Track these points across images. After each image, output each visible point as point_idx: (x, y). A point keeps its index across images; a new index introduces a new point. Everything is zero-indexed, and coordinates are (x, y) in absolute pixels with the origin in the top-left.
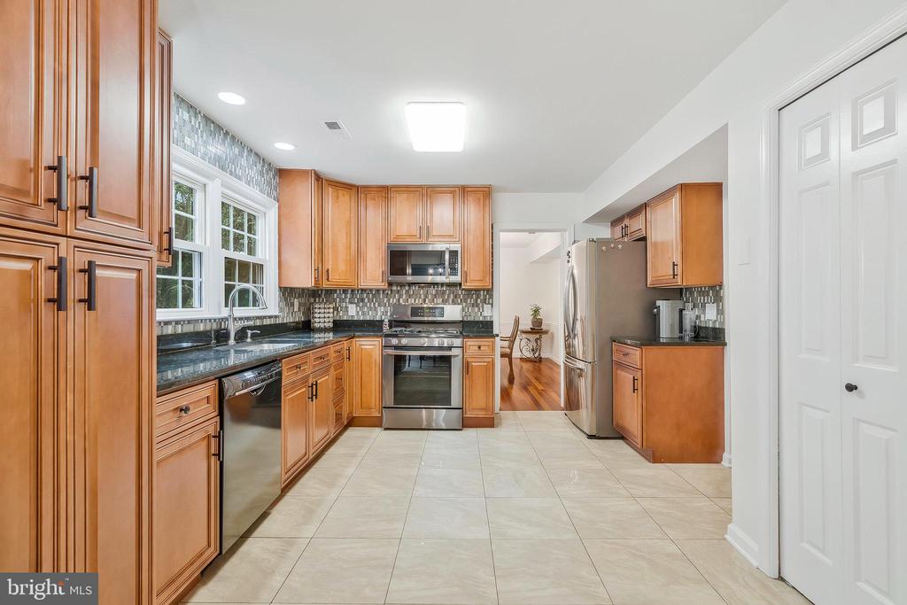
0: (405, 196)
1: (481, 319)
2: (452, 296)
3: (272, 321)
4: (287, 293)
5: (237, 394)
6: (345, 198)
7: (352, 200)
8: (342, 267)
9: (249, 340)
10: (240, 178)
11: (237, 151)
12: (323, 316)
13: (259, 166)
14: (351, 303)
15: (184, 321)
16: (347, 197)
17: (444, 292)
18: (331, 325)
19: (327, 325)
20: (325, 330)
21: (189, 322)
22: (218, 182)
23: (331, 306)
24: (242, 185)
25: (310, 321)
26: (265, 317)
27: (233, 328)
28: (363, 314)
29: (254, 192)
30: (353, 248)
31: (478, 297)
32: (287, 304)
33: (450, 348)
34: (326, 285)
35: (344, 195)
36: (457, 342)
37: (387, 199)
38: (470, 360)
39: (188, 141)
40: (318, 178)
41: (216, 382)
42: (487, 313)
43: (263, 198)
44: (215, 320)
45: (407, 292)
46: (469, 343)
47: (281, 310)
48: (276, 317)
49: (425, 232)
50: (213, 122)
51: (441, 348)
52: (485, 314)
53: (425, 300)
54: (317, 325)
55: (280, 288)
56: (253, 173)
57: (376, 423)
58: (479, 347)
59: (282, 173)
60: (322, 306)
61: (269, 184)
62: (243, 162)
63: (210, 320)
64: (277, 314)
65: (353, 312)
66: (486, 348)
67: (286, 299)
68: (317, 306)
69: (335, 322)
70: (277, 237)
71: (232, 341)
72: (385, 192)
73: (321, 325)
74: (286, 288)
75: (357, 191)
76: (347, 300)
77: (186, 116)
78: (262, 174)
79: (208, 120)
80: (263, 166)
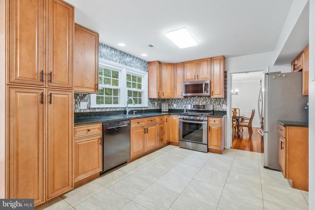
0: (189, 65)
1: (222, 110)
2: (209, 101)
3: (146, 109)
4: (151, 100)
5: (108, 128)
6: (169, 68)
7: (172, 69)
8: (168, 91)
9: (134, 114)
10: (133, 67)
11: (131, 59)
12: (165, 107)
13: (140, 62)
14: (174, 103)
15: (113, 108)
16: (170, 68)
17: (206, 100)
18: (168, 110)
19: (166, 110)
20: (166, 112)
21: (114, 108)
22: (125, 69)
23: (168, 104)
24: (134, 69)
25: (161, 109)
26: (143, 107)
27: (128, 110)
28: (178, 107)
29: (139, 70)
30: (172, 84)
31: (220, 101)
32: (152, 104)
33: (202, 121)
34: (162, 97)
35: (169, 67)
36: (206, 119)
37: (184, 67)
38: (210, 126)
39: (114, 59)
40: (160, 63)
41: (102, 124)
42: (224, 107)
43: (143, 72)
44: (123, 108)
45: (193, 99)
46: (210, 119)
47: (149, 105)
48: (147, 107)
49: (196, 77)
50: (123, 52)
51: (199, 120)
52: (223, 108)
53: (199, 102)
54: (163, 110)
55: (149, 99)
56: (138, 64)
57: (177, 145)
58: (215, 121)
59: (149, 63)
60: (164, 104)
61: (145, 67)
62: (134, 62)
63: (122, 108)
64: (147, 106)
65: (175, 106)
66: (217, 122)
67: (151, 102)
68: (163, 104)
69: (169, 109)
70: (148, 83)
71: (127, 114)
72: (183, 64)
73: (164, 111)
74: (151, 99)
75: (174, 65)
76: (173, 102)
77: (113, 52)
78: (141, 64)
79: (121, 52)
80: (142, 62)
